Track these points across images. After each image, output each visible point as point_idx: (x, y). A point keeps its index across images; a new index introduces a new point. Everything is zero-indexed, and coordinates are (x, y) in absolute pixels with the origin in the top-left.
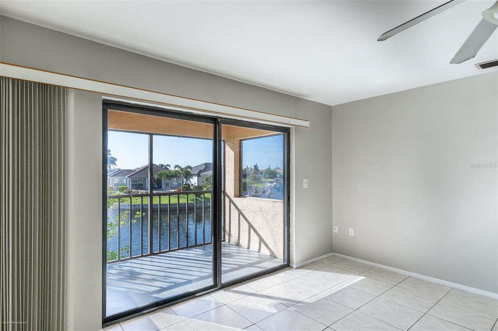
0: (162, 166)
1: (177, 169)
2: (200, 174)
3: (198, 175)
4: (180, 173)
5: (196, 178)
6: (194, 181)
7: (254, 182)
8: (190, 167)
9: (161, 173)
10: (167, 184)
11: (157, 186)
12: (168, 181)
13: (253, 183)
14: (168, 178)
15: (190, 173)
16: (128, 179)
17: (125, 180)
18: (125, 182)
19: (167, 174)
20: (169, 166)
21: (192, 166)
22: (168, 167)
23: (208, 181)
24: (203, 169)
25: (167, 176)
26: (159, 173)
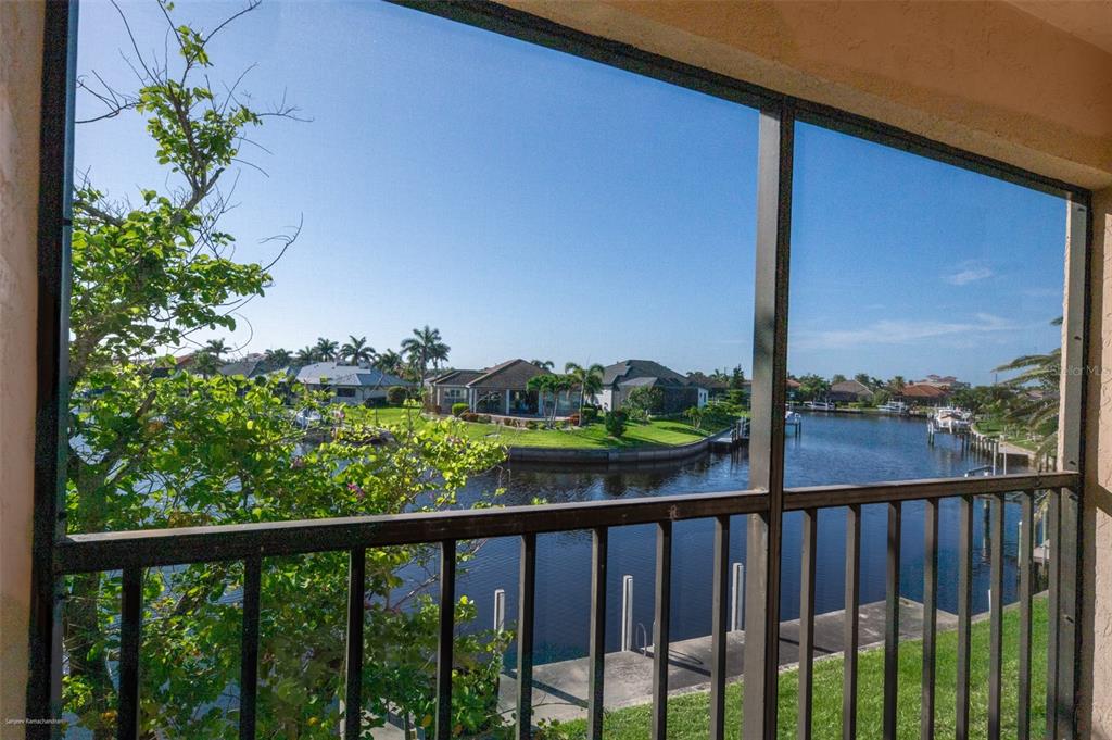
0: (537, 364)
1: (571, 371)
2: (619, 385)
3: (615, 387)
4: (578, 381)
5: (610, 392)
6: (605, 399)
7: (740, 406)
8: (601, 369)
9: (537, 380)
10: (550, 405)
11: (527, 408)
12: (549, 398)
13: (736, 410)
14: (552, 391)
15: (599, 380)
16: (471, 391)
17: (465, 391)
18: (465, 397)
19: (550, 381)
20: (551, 364)
21: (605, 366)
22: (549, 367)
23: (636, 401)
24: (624, 373)
25: (552, 387)
26: (533, 379)
